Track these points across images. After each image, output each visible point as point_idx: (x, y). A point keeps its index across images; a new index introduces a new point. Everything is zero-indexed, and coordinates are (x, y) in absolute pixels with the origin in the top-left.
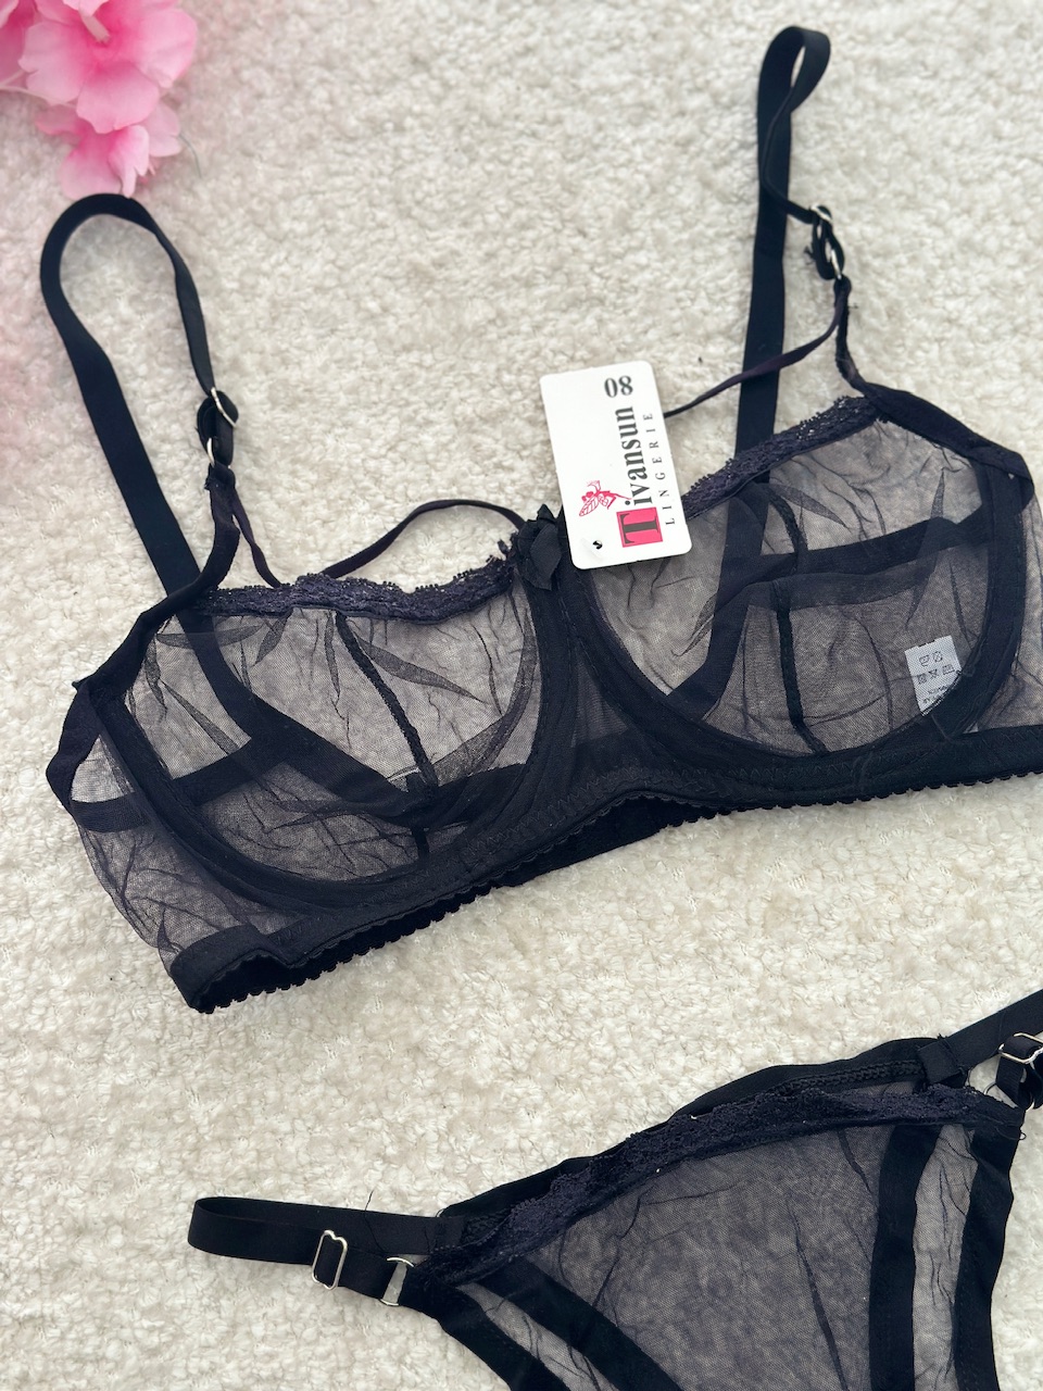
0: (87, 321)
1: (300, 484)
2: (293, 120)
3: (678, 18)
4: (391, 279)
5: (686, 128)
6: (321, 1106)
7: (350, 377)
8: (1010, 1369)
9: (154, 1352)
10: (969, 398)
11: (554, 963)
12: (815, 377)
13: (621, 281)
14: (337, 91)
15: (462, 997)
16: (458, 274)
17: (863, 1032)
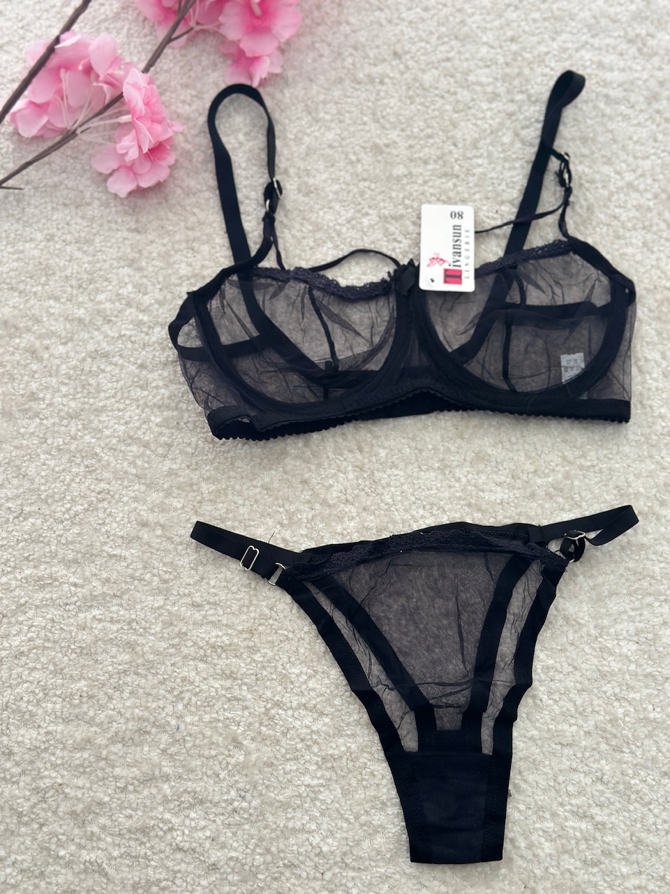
0: (224, 139)
1: (304, 230)
2: (334, 69)
3: (520, 58)
4: (364, 148)
5: (512, 107)
6: (258, 496)
7: (336, 187)
8: (539, 671)
9: (166, 581)
10: (616, 253)
11: (374, 459)
12: (549, 230)
13: (468, 170)
14: (357, 60)
15: (330, 465)
16: (394, 152)
17: (505, 517)
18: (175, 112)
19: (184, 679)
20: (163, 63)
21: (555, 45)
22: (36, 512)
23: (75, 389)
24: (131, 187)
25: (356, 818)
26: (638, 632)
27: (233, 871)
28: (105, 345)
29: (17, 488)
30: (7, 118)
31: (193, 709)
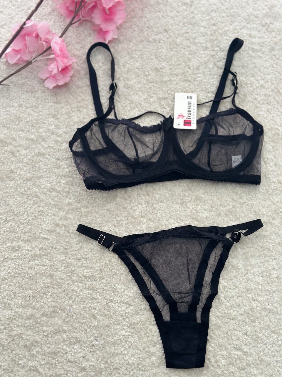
0: (93, 65)
1: (126, 103)
2: (140, 36)
3: (217, 32)
4: (151, 69)
5: (213, 53)
6: (105, 214)
7: (140, 86)
8: (221, 288)
9: (66, 249)
10: (256, 114)
11: (153, 199)
12: (228, 104)
13: (195, 78)
14: (149, 33)
15: (135, 201)
16: (164, 71)
17: (208, 224)
18: (73, 54)
19: (73, 290)
20: (69, 33)
21: (231, 27)
22: (12, 220)
23: (30, 168)
24: (54, 85)
25: (144, 349)
26: (263, 272)
27: (92, 371)
28: (42, 150)
29: (5, 210)
30: (4, 55)
31: (76, 303)
